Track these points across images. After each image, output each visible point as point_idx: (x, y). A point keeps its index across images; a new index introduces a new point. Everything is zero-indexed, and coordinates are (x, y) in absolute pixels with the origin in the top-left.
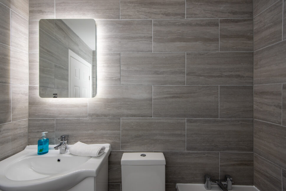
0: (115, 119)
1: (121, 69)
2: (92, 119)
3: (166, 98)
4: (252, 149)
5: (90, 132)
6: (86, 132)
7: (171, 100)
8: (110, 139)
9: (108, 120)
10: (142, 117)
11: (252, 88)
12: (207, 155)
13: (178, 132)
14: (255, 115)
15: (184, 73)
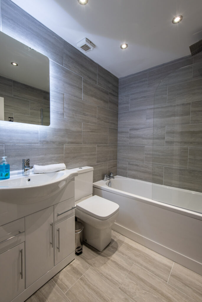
0: (60, 145)
1: (64, 106)
2: (43, 145)
3: (88, 132)
4: (116, 159)
5: (41, 156)
6: (38, 157)
7: (91, 133)
8: (56, 161)
9: (56, 146)
10: (77, 144)
11: (117, 130)
12: (104, 164)
13: (93, 153)
14: (118, 142)
15: (96, 117)
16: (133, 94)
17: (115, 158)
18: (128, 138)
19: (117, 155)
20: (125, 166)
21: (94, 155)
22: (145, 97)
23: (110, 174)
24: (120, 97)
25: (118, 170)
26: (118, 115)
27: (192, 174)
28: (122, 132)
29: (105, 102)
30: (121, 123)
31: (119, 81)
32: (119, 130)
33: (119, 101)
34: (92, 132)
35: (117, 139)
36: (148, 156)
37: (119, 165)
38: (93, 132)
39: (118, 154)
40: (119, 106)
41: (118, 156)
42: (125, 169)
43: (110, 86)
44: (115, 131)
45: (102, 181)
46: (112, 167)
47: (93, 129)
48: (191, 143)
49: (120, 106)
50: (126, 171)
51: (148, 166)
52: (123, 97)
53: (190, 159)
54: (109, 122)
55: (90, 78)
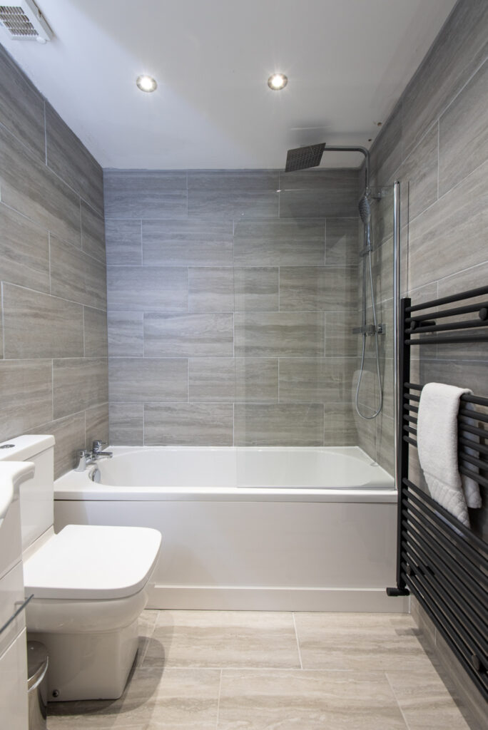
3: (25, 315)
4: (107, 399)
7: (32, 321)
11: (106, 314)
12: (75, 419)
13: (43, 387)
14: (110, 351)
15: (48, 270)
16: (150, 223)
17: (104, 397)
18: (138, 337)
19: (107, 387)
20: (136, 415)
21: (46, 392)
22: (182, 237)
23: (95, 445)
24: (109, 223)
25: (112, 429)
26: (106, 272)
27: (287, 413)
28: (121, 322)
29: (72, 225)
30: (114, 296)
31: (105, 177)
32: (112, 315)
33: (107, 234)
34: (36, 316)
35: (107, 339)
36: (198, 383)
37: (114, 416)
38: (43, 317)
39: (110, 383)
40: (107, 247)
41: (110, 389)
42: (134, 423)
43: (83, 181)
44: (99, 317)
45: (72, 472)
46: (96, 425)
47: (40, 309)
48: (283, 350)
49: (108, 249)
50: (140, 429)
51: (198, 408)
52: (117, 224)
53: (281, 382)
54: (83, 290)
55: (22, 133)
